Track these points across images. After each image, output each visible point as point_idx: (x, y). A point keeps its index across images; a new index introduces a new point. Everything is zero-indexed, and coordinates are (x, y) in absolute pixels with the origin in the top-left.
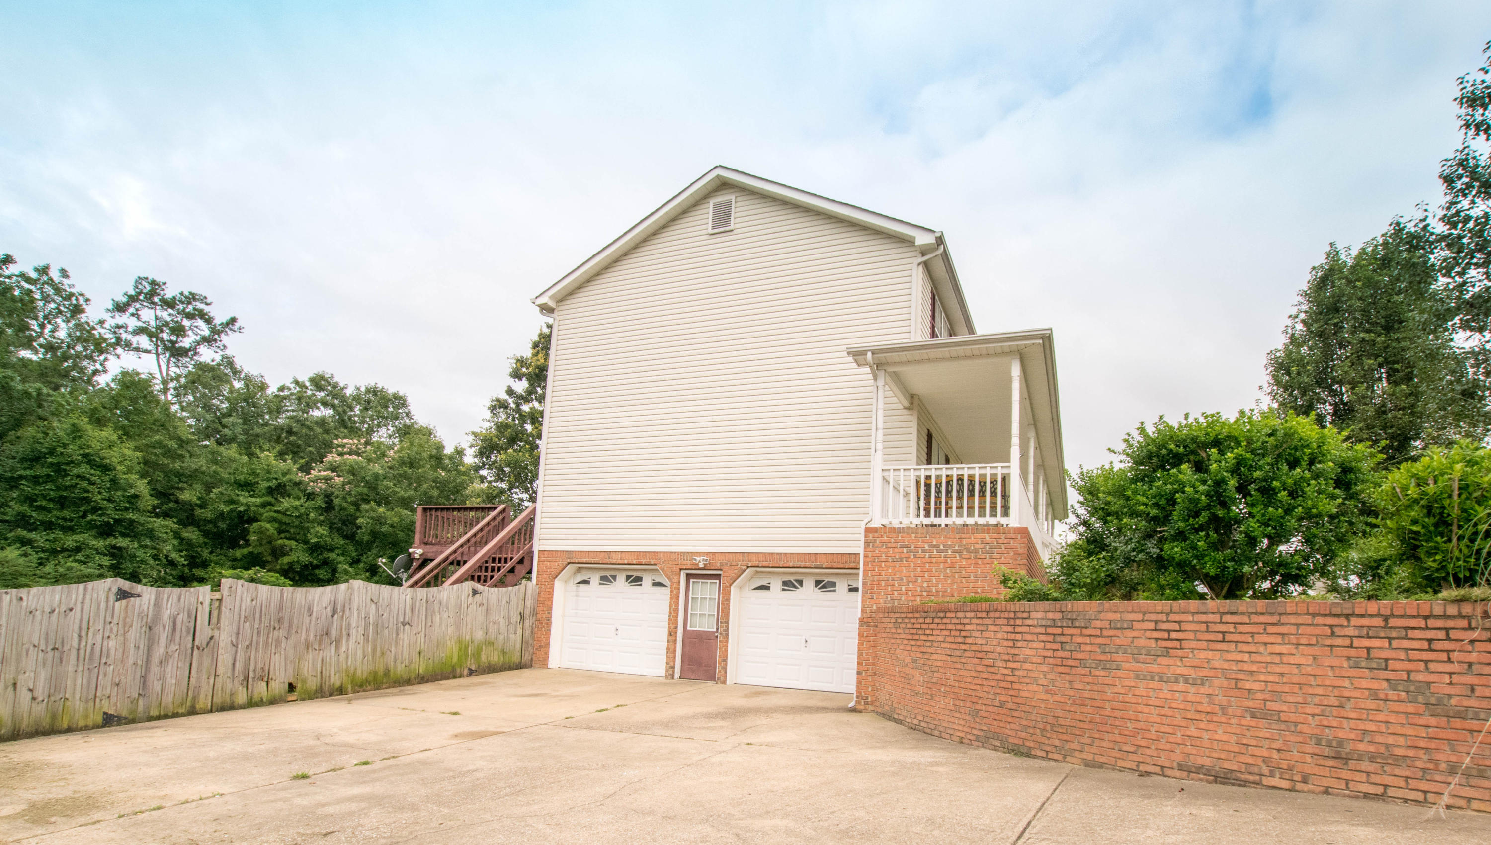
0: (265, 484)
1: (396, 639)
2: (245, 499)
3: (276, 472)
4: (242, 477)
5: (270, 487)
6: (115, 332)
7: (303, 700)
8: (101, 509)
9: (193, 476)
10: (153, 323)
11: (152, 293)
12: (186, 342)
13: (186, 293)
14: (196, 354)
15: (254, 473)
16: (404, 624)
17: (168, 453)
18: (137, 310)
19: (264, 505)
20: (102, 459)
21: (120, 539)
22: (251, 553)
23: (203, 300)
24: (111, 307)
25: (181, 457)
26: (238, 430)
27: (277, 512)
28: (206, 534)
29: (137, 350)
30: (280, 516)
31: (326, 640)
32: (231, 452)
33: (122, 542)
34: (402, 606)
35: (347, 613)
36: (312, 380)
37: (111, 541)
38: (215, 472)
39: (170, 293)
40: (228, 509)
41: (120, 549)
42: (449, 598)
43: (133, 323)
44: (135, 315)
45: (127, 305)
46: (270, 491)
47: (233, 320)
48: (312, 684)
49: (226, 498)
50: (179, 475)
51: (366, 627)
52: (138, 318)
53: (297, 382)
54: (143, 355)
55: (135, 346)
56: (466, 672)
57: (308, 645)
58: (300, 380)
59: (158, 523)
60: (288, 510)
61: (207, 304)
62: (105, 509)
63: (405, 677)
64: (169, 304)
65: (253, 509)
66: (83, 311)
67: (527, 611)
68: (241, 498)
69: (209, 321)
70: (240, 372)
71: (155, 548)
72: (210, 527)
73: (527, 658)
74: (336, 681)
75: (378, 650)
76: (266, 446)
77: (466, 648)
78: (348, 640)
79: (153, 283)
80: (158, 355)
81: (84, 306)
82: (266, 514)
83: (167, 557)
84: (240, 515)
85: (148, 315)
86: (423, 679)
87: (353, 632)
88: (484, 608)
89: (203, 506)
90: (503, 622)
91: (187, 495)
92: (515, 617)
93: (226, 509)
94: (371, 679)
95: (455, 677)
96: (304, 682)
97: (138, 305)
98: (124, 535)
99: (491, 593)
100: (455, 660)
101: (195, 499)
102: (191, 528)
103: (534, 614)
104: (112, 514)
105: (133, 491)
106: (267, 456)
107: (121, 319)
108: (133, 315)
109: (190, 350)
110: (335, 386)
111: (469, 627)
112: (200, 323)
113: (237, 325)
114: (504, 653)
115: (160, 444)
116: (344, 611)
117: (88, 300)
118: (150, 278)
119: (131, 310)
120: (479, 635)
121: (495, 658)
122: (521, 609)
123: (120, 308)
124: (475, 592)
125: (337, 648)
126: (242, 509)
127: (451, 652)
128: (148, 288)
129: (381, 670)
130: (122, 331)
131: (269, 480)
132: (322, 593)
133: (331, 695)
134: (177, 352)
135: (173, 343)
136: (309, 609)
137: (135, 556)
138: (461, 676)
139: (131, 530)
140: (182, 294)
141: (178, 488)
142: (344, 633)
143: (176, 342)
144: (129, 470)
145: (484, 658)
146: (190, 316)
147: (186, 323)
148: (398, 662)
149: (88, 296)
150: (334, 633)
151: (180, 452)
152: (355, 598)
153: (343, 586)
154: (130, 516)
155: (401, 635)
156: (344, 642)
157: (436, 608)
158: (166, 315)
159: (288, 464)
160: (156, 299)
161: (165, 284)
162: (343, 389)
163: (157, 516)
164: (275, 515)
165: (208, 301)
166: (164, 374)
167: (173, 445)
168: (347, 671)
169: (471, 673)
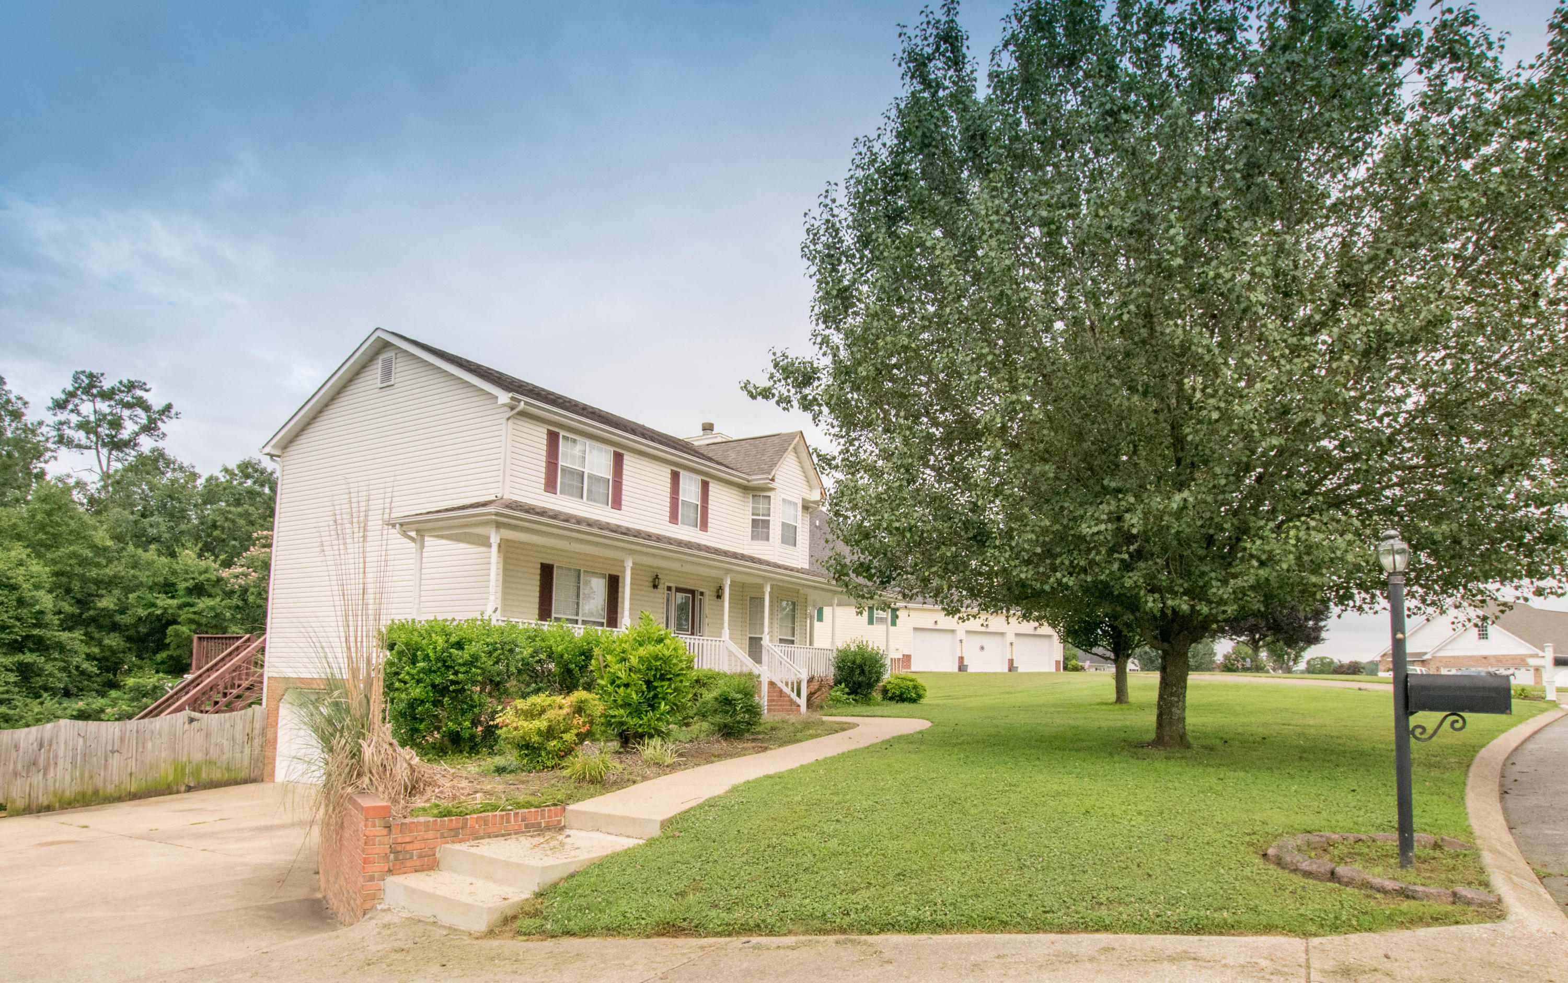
0: (184, 585)
1: (105, 765)
2: (164, 601)
3: (193, 572)
4: (161, 579)
5: (187, 588)
6: (59, 430)
7: (11, 816)
8: (8, 627)
9: (109, 584)
10: (92, 418)
11: (91, 386)
12: (125, 435)
13: (125, 381)
14: (136, 445)
15: (174, 573)
16: (113, 752)
17: (83, 562)
18: (76, 405)
19: (180, 607)
20: (8, 579)
21: (28, 654)
22: (171, 657)
23: (143, 387)
24: (51, 405)
25: (98, 565)
26: (163, 528)
27: (195, 613)
28: (129, 639)
29: (79, 446)
30: (196, 617)
31: (33, 768)
32: (151, 554)
33: (29, 658)
34: (110, 737)
35: (54, 746)
36: (239, 466)
37: (19, 657)
38: (133, 576)
39: (107, 384)
40: (146, 613)
41: (28, 665)
42: (161, 727)
43: (74, 419)
44: (75, 411)
45: (66, 402)
46: (189, 591)
47: (169, 407)
48: (21, 804)
49: (144, 602)
50: (98, 582)
51: (74, 757)
52: (79, 414)
53: (226, 470)
54: (85, 451)
55: (76, 442)
56: (183, 788)
57: (16, 774)
58: (230, 467)
59: (64, 636)
60: (203, 611)
61: (147, 391)
62: (14, 626)
63: (116, 795)
64: (107, 395)
65: (170, 611)
66: (23, 414)
67: (256, 732)
68: (158, 601)
69: (147, 408)
70: (174, 463)
71: (64, 661)
72: (132, 632)
73: (257, 772)
74: (43, 800)
75: (87, 774)
76: (189, 544)
77: (183, 769)
78: (55, 767)
79: (91, 376)
80: (97, 449)
81: (23, 410)
82: (184, 615)
83: (77, 668)
84: (159, 618)
85: (87, 408)
86: (134, 796)
87: (61, 762)
88: (203, 733)
89: (122, 612)
90: (227, 745)
91: (107, 602)
92: (239, 737)
93: (142, 612)
94: (80, 797)
95: (170, 794)
96: (13, 802)
97: (77, 401)
98: (32, 651)
99: (213, 720)
100: (171, 778)
101: (112, 606)
102: (112, 635)
103: (263, 733)
104: (20, 631)
105: (37, 607)
106: (188, 556)
107: (63, 416)
108: (72, 411)
109: (130, 441)
110: (262, 472)
111: (185, 750)
112: (139, 411)
113: (173, 411)
114: (228, 769)
115: (74, 555)
116: (50, 745)
117: (25, 403)
118: (88, 371)
119: (71, 407)
120: (198, 756)
121: (217, 775)
122: (248, 730)
123: (60, 405)
124: (192, 720)
125: (45, 774)
126: (159, 612)
127: (166, 773)
128: (87, 381)
129: (90, 791)
130: (65, 427)
131: (185, 580)
132: (28, 733)
133: (39, 811)
134: (117, 445)
135: (112, 437)
136: (16, 746)
137: (41, 670)
138: (178, 792)
139: (41, 645)
140: (121, 383)
141: (97, 596)
142: (52, 762)
143: (115, 436)
144: (37, 587)
145: (204, 775)
146: (129, 406)
147: (126, 413)
148: (108, 784)
149: (26, 399)
150: (41, 762)
151: (97, 560)
152: (62, 734)
153: (49, 726)
154: (36, 632)
155: (110, 761)
156: (52, 769)
157: (148, 736)
158: (104, 407)
159: (209, 562)
160: (95, 391)
161: (102, 375)
162: (271, 474)
163: (64, 630)
164: (192, 616)
165: (148, 387)
166: (105, 469)
167: (88, 553)
168: (55, 793)
169: (189, 789)
